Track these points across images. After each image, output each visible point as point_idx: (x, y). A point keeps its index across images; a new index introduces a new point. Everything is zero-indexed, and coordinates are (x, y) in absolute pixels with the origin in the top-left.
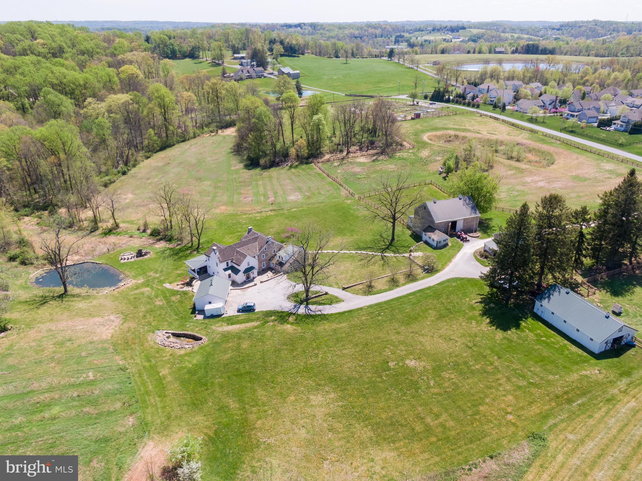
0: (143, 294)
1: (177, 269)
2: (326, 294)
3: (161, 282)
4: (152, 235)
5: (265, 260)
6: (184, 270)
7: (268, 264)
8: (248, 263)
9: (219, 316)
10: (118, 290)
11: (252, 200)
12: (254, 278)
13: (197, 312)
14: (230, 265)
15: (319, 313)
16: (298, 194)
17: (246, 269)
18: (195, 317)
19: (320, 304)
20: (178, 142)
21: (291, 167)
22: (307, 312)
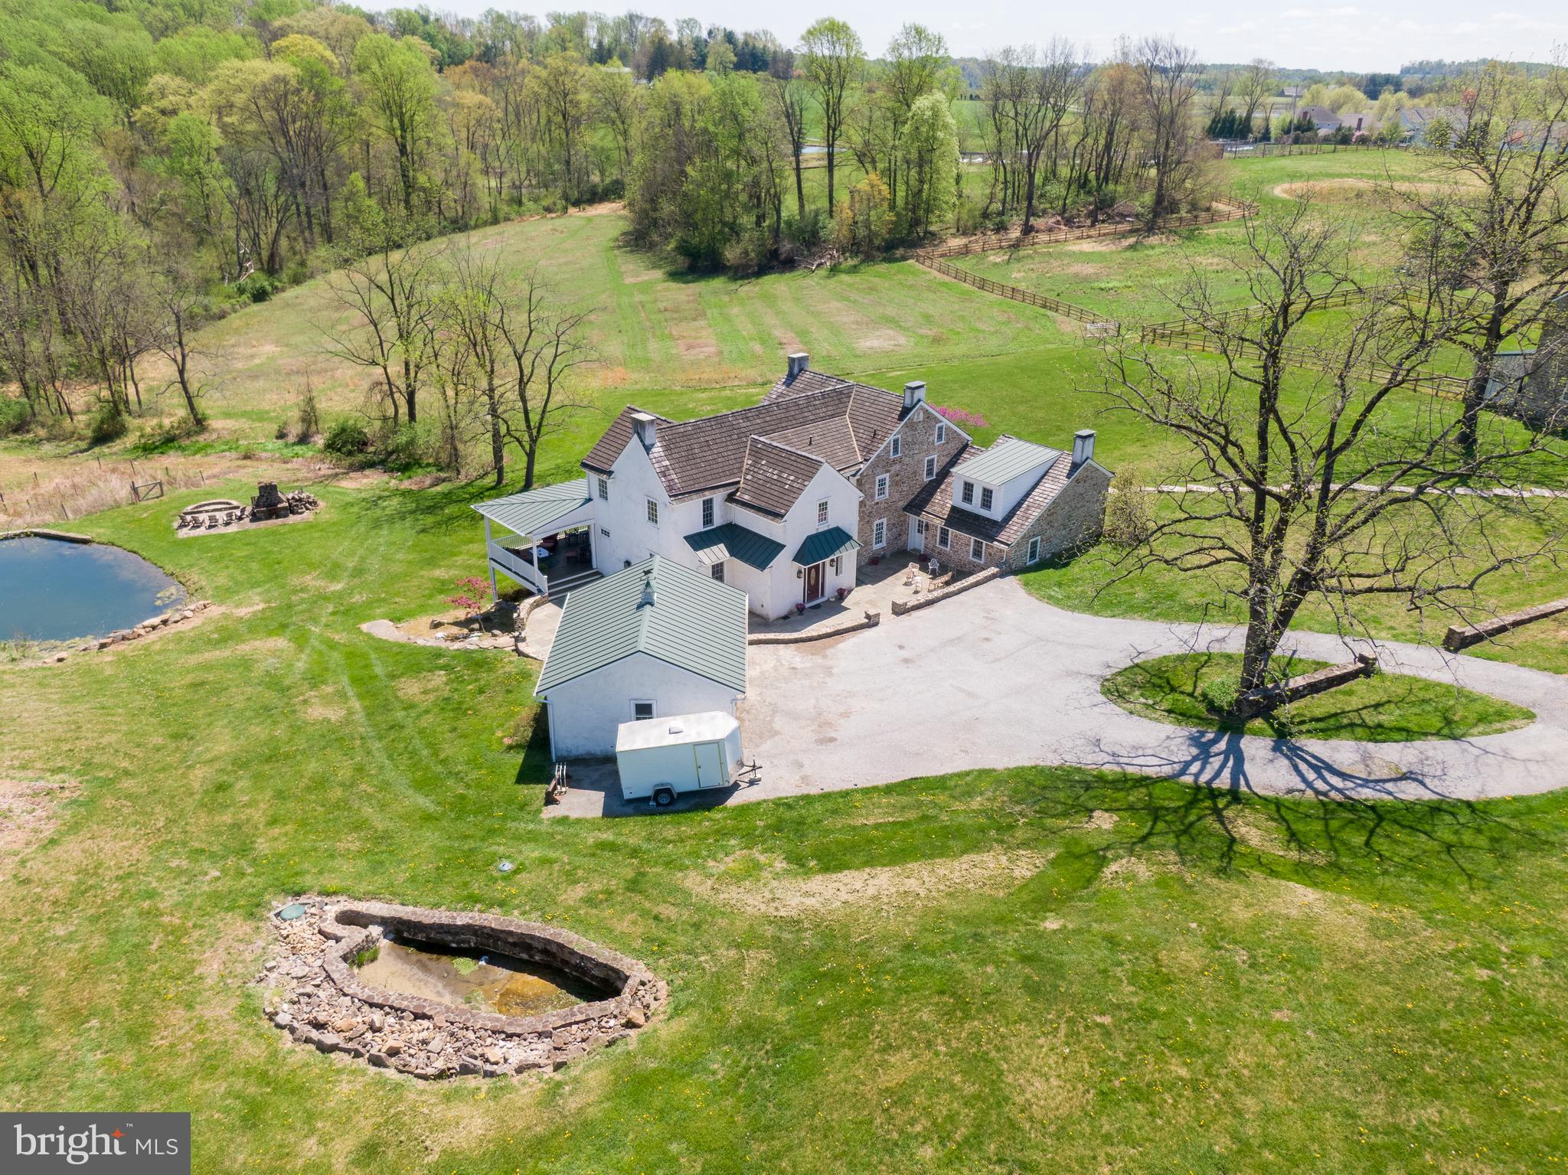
0: (246, 664)
1: (431, 562)
2: (1368, 670)
3: (352, 614)
4: (330, 446)
5: (889, 506)
6: (469, 567)
7: (899, 530)
8: (823, 507)
9: (710, 798)
10: (123, 647)
11: (720, 353)
12: (842, 594)
13: (560, 771)
14: (718, 521)
15: (1410, 792)
16: (891, 332)
17: (810, 540)
18: (550, 800)
19: (1378, 733)
20: (444, 230)
21: (834, 270)
22: (1320, 785)
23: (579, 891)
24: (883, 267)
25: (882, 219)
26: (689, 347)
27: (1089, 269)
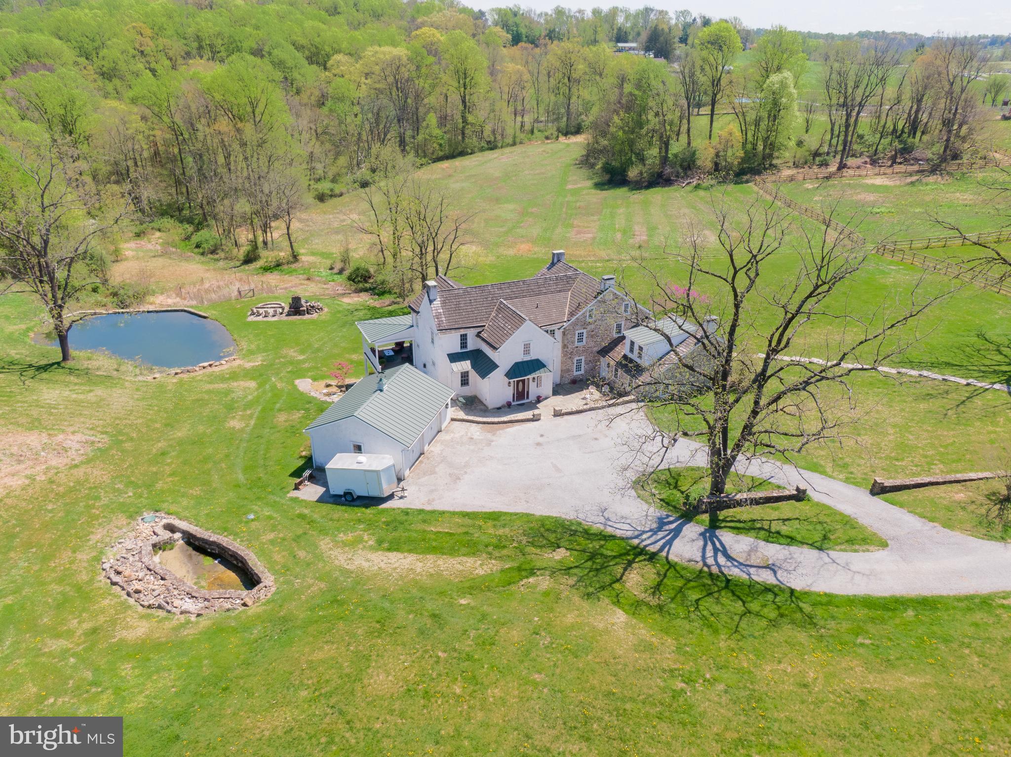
0: (228, 393)
2: (800, 496)
4: (350, 279)
7: (595, 365)
8: (527, 346)
9: (372, 501)
10: (185, 375)
11: (594, 238)
12: (539, 400)
13: (309, 472)
14: (471, 346)
17: (517, 365)
18: (296, 487)
19: (772, 536)
20: (482, 150)
21: (697, 187)
22: (710, 561)
23: (271, 536)
24: (731, 187)
25: (735, 155)
26: (579, 233)
27: (871, 198)
